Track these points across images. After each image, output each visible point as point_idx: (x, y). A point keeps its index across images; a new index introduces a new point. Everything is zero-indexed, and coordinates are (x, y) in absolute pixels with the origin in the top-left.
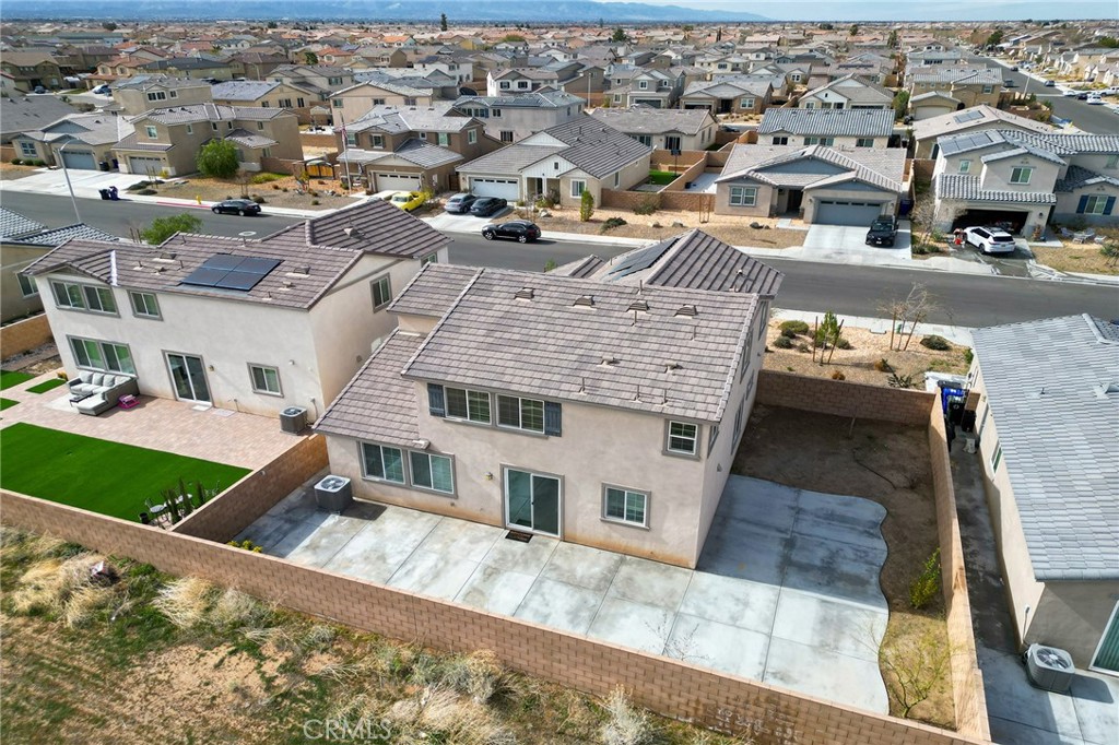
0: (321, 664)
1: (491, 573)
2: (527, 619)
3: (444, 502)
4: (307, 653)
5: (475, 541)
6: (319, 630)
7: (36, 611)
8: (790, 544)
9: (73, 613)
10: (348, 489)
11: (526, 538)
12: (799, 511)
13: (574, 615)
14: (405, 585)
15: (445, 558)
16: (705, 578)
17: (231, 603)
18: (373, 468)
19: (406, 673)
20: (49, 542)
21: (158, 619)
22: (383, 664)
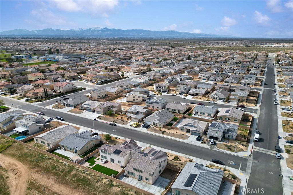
0: (124, 189)
1: (137, 183)
2: (138, 187)
3: (134, 177)
4: (123, 188)
5: (136, 181)
6: (124, 187)
7: (104, 183)
8: (161, 183)
9: (107, 183)
10: (126, 175)
11: (140, 181)
12: (163, 180)
13: (142, 188)
14: (130, 184)
15: (133, 182)
16: (153, 185)
17: (118, 184)
18: (128, 173)
19: (130, 190)
20: (104, 177)
21: (113, 185)
22: (128, 189)
